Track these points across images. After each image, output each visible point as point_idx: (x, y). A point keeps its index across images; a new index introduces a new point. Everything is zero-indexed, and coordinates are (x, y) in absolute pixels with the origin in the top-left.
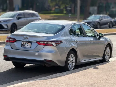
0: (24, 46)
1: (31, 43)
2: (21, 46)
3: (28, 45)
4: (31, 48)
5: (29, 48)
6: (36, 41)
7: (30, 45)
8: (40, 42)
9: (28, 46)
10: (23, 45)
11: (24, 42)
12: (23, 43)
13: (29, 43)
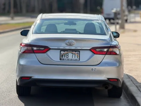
0: (66, 58)
1: (79, 52)
2: (60, 59)
3: (74, 55)
4: (79, 60)
5: (76, 60)
6: (89, 48)
7: (76, 55)
8: (97, 50)
9: (74, 58)
10: (62, 56)
11: (64, 51)
12: (62, 52)
13: (74, 52)
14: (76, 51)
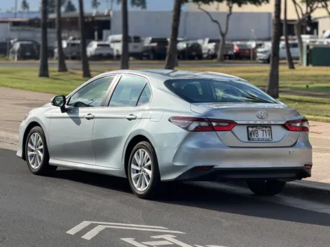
0: (256, 137)
1: (270, 128)
2: (249, 139)
3: (265, 133)
4: (271, 139)
5: (268, 140)
6: (283, 123)
7: (268, 133)
9: (265, 137)
10: (251, 134)
11: (252, 127)
12: (250, 129)
13: (264, 129)
14: (266, 127)
